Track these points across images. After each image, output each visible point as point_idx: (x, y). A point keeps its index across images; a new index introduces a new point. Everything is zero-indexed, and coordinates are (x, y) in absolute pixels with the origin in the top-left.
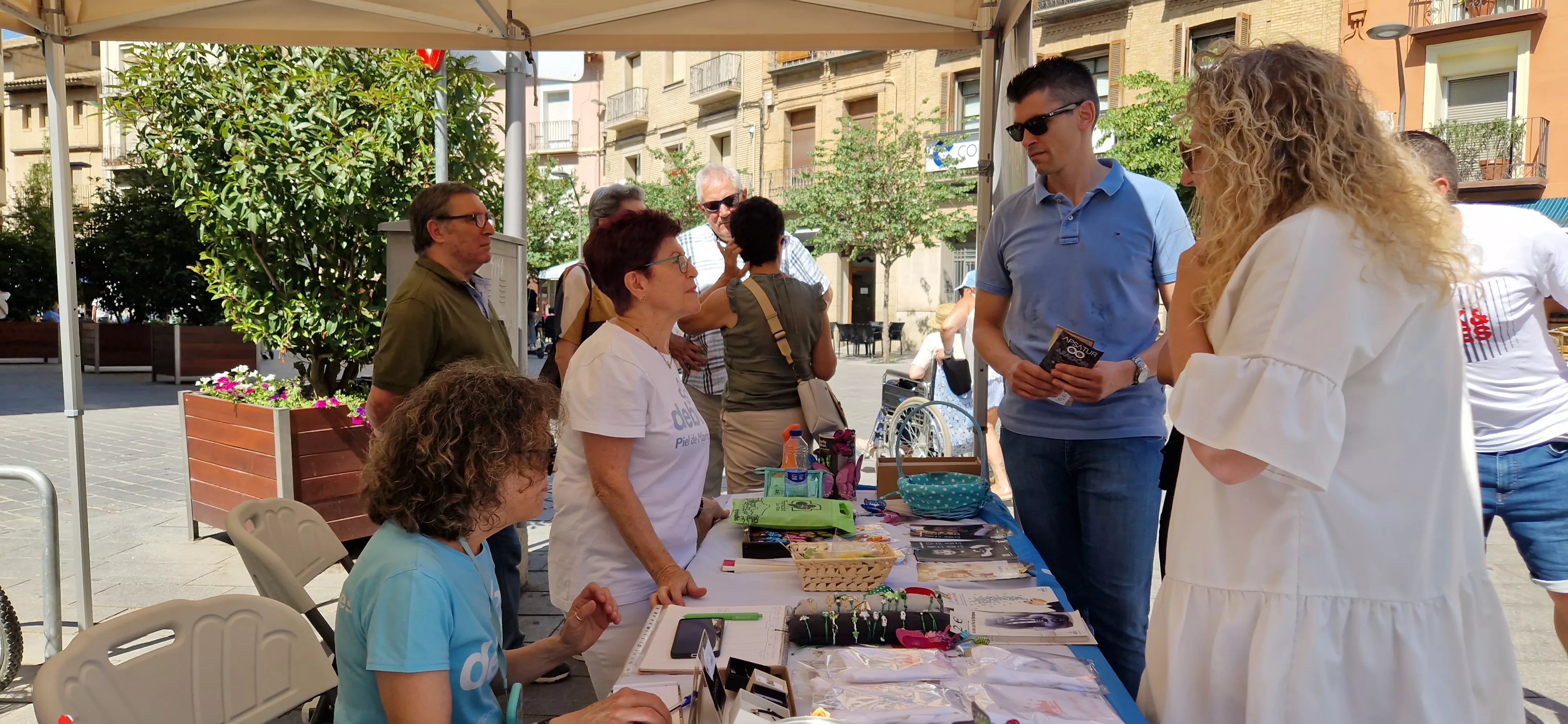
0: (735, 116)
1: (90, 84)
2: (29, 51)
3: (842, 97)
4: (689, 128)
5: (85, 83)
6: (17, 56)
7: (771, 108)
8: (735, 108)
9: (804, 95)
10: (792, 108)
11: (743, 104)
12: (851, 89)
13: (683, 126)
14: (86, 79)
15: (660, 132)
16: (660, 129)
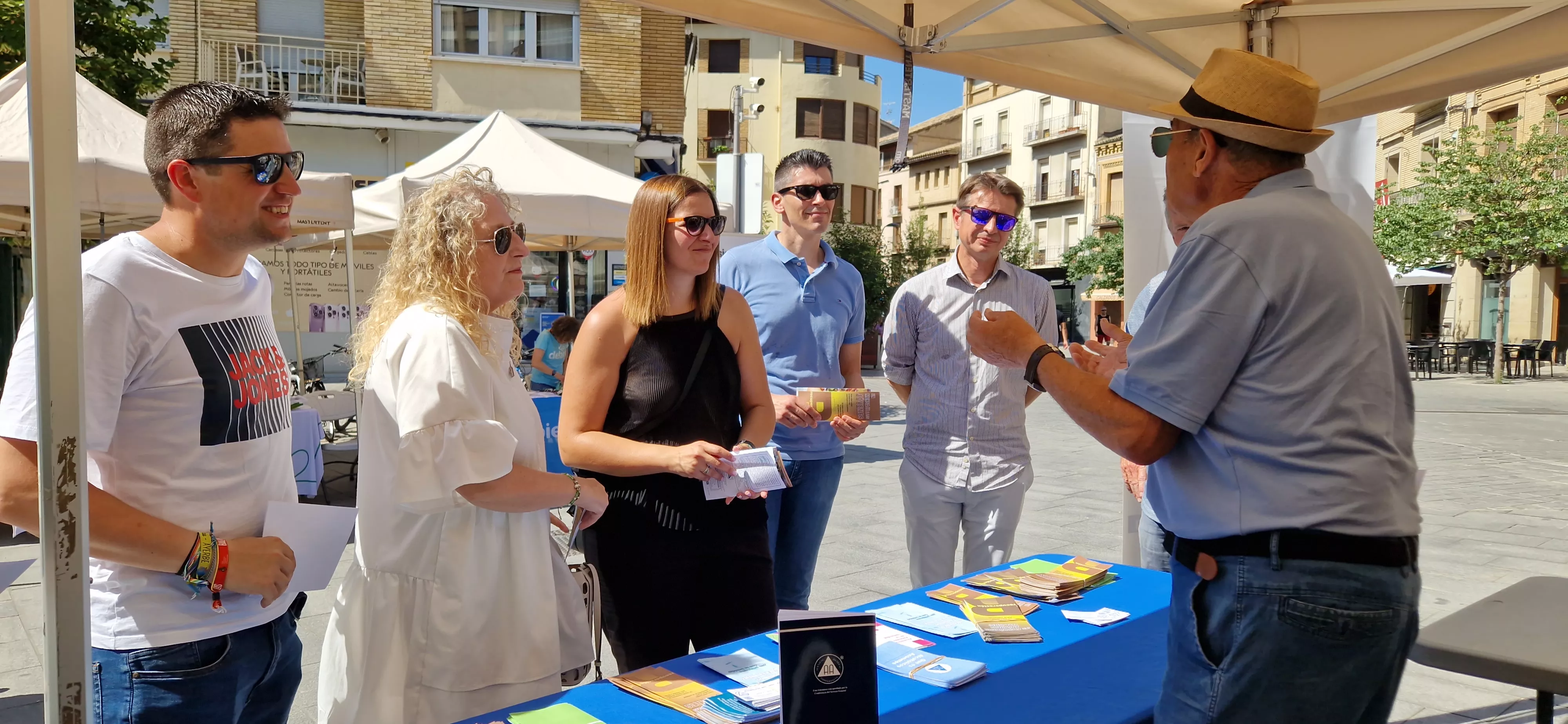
0: (1443, 121)
1: (954, 153)
2: (923, 133)
3: (1546, 91)
4: (1406, 136)
5: (951, 153)
6: (916, 137)
7: (1474, 109)
8: (1444, 114)
9: (1506, 93)
10: (1495, 109)
11: (1449, 109)
12: (1556, 81)
13: (1399, 136)
14: (952, 150)
15: (1382, 143)
16: (1383, 139)
